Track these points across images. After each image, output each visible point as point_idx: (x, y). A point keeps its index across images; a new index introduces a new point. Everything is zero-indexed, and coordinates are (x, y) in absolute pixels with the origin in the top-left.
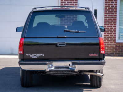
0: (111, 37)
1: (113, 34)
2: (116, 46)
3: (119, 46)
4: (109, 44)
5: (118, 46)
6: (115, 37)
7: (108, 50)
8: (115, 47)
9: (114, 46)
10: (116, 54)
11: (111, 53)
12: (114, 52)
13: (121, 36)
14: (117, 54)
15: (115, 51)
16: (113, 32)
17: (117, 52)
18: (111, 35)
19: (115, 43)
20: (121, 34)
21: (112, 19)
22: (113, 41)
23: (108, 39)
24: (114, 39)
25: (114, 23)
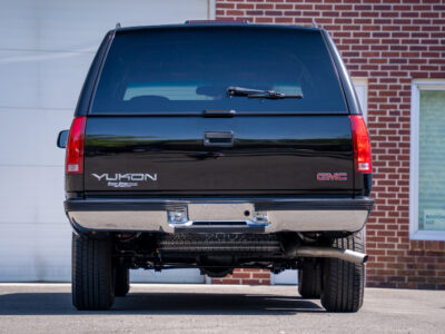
0: (393, 221)
1: (400, 208)
2: (411, 253)
3: (423, 253)
4: (386, 246)
5: (417, 253)
6: (407, 221)
7: (382, 265)
8: (406, 255)
9: (403, 253)
10: (409, 280)
11: (394, 278)
12: (404, 273)
13: (425, 219)
14: (415, 280)
15: (406, 269)
16: (397, 202)
17: (413, 273)
18: (390, 214)
19: (407, 240)
20: (428, 212)
21: (393, 158)
22: (399, 234)
23: (383, 227)
24: (403, 227)
25: (400, 170)
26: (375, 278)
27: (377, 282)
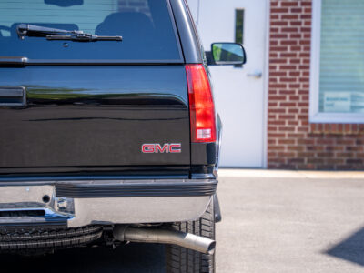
0: (294, 105)
1: (300, 92)
2: (311, 135)
3: (322, 135)
4: (286, 129)
5: (316, 135)
6: (307, 105)
7: (282, 148)
8: (306, 138)
9: (302, 135)
10: (309, 161)
11: (293, 160)
12: (304, 155)
13: (326, 102)
14: (314, 161)
15: (305, 151)
16: (298, 86)
17: (313, 155)
18: (291, 98)
19: (306, 123)
20: (328, 94)
21: (295, 43)
22: (300, 117)
23: (284, 111)
24: (303, 111)
25: (302, 55)
26: (276, 160)
27: (277, 164)
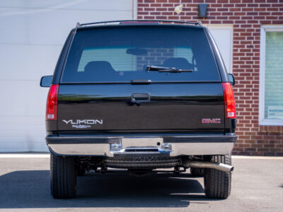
0: (249, 114)
1: (253, 106)
2: (259, 133)
3: (267, 133)
4: (244, 129)
5: (263, 133)
6: (257, 114)
7: (242, 141)
8: (256, 135)
9: (254, 133)
10: (259, 150)
11: (249, 149)
12: (255, 146)
13: (269, 112)
14: (262, 150)
15: (256, 143)
16: (251, 102)
17: (261, 146)
18: (247, 110)
19: (257, 126)
20: (270, 108)
21: (249, 75)
22: (253, 122)
23: (242, 118)
24: (255, 118)
25: (253, 82)
26: (237, 149)
27: (239, 152)
